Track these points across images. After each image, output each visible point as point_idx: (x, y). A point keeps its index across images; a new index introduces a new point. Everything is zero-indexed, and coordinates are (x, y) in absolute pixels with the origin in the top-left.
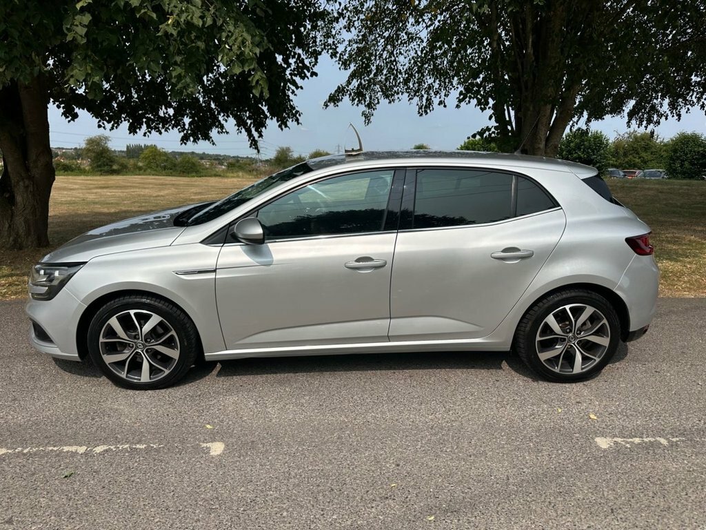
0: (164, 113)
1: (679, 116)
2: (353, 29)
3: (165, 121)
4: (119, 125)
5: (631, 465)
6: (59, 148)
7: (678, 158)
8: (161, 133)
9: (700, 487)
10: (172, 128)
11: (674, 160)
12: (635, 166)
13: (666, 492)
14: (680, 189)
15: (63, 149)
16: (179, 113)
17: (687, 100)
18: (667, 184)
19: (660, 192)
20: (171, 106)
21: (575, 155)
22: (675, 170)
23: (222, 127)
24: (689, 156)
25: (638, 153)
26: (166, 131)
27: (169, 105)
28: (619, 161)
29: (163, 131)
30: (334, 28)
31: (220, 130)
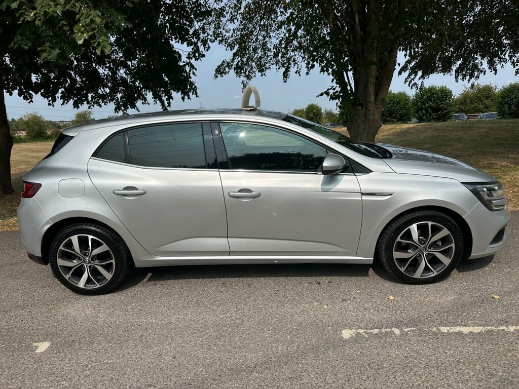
0: (102, 92)
1: (496, 71)
2: (235, 21)
3: (103, 97)
4: (68, 101)
5: (361, 353)
6: (61, 122)
7: (506, 103)
8: (101, 106)
9: (408, 371)
10: (110, 102)
11: (503, 105)
12: (479, 111)
13: (378, 376)
14: (506, 126)
15: (64, 122)
16: (114, 91)
17: (501, 58)
18: (497, 123)
19: (491, 129)
20: (107, 86)
21: (427, 105)
22: (504, 112)
23: (145, 99)
24: (514, 100)
25: (481, 101)
26: (105, 104)
27: (105, 86)
28: (467, 108)
29: (102, 104)
30: (222, 21)
31: (143, 101)
